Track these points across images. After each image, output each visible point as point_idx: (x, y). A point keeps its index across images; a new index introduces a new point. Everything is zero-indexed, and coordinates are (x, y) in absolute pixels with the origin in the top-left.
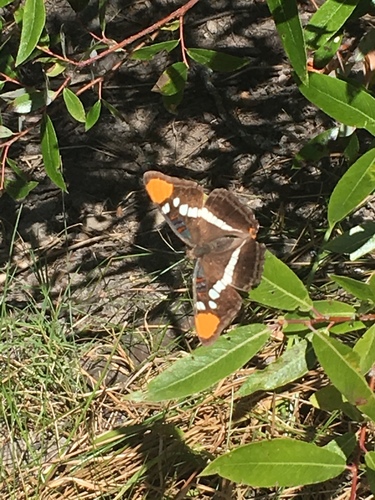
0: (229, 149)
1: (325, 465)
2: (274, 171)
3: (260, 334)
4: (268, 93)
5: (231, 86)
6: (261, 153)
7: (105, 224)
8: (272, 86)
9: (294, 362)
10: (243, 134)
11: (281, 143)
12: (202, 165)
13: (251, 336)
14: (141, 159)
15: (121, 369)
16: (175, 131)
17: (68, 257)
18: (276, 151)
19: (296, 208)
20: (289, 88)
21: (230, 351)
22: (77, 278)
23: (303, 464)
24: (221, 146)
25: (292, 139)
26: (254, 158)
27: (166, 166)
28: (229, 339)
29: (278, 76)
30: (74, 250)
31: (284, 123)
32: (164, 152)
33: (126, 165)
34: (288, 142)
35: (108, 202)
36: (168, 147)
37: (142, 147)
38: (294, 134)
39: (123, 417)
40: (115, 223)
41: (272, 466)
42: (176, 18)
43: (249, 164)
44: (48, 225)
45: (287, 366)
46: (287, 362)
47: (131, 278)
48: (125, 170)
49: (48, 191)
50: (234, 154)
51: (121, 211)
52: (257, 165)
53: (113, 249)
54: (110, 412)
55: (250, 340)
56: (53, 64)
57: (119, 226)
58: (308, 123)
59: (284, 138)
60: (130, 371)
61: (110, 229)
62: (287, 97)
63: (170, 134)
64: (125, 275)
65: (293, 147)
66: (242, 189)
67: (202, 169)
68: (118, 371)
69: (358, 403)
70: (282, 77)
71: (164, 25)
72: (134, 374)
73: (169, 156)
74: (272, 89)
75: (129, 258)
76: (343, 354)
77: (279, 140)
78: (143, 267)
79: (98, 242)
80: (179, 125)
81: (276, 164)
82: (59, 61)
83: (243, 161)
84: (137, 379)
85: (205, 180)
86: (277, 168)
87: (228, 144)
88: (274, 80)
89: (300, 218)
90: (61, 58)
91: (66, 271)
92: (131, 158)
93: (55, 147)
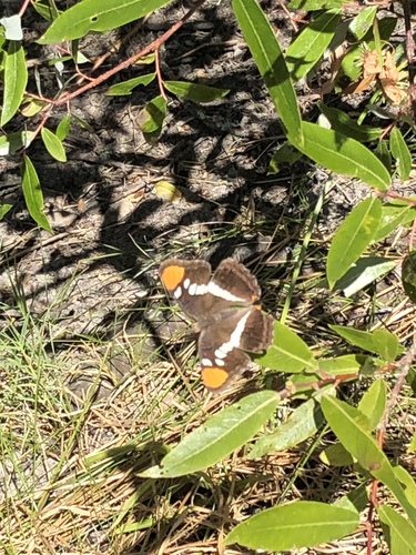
0: (189, 132)
1: (339, 523)
2: (237, 154)
3: (269, 401)
4: (224, 70)
5: (185, 63)
6: (222, 135)
7: (69, 220)
8: (228, 62)
9: (302, 422)
10: (202, 116)
11: (242, 124)
12: (162, 151)
13: (260, 403)
14: (99, 147)
15: (104, 383)
16: (132, 116)
17: (33, 256)
18: (237, 132)
19: (263, 194)
20: (245, 63)
21: (242, 420)
22: (44, 279)
23: (320, 524)
24: (181, 129)
25: (254, 119)
26: (215, 140)
27: (126, 154)
28: (239, 408)
29: (233, 51)
30: (38, 249)
31: (244, 102)
32: (122, 139)
33: (84, 156)
34: (249, 123)
35: (69, 196)
36: (125, 132)
37: (99, 134)
38: (255, 113)
39: (109, 433)
40: (79, 218)
41: (289, 529)
42: (151, 52)
43: (211, 147)
44: (9, 224)
45: (297, 426)
46: (296, 422)
47: (100, 277)
48: (84, 161)
49: (6, 188)
50: (194, 138)
51: (83, 204)
52: (218, 149)
53: (78, 245)
54: (96, 429)
55: (260, 407)
56: (28, 103)
57: (82, 221)
58: (268, 101)
59: (245, 119)
60: (112, 384)
61: (72, 225)
62: (244, 73)
63: (127, 118)
64: (93, 274)
65: (255, 127)
66: (206, 174)
67: (163, 156)
68: (100, 385)
69: (371, 468)
70: (238, 52)
71: (140, 59)
72: (118, 388)
73: (128, 143)
74: (228, 66)
75: (96, 256)
76: (353, 417)
77: (240, 120)
78: (111, 264)
79: (62, 239)
80: (135, 109)
81: (239, 146)
82: (34, 100)
83: (205, 144)
84: (121, 393)
85: (167, 168)
86: (240, 150)
87: (187, 127)
88: (229, 55)
89: (268, 204)
90: (37, 97)
91: (32, 273)
92: (89, 147)
93: (37, 188)
